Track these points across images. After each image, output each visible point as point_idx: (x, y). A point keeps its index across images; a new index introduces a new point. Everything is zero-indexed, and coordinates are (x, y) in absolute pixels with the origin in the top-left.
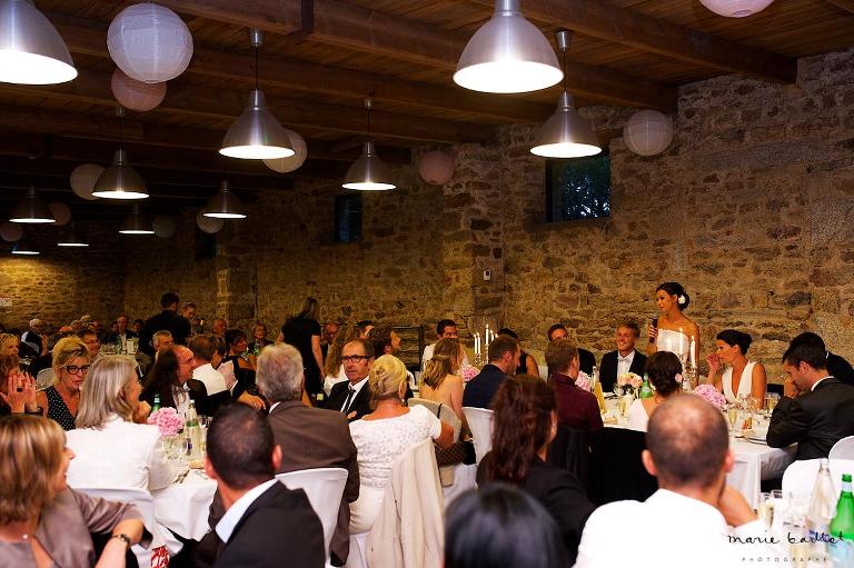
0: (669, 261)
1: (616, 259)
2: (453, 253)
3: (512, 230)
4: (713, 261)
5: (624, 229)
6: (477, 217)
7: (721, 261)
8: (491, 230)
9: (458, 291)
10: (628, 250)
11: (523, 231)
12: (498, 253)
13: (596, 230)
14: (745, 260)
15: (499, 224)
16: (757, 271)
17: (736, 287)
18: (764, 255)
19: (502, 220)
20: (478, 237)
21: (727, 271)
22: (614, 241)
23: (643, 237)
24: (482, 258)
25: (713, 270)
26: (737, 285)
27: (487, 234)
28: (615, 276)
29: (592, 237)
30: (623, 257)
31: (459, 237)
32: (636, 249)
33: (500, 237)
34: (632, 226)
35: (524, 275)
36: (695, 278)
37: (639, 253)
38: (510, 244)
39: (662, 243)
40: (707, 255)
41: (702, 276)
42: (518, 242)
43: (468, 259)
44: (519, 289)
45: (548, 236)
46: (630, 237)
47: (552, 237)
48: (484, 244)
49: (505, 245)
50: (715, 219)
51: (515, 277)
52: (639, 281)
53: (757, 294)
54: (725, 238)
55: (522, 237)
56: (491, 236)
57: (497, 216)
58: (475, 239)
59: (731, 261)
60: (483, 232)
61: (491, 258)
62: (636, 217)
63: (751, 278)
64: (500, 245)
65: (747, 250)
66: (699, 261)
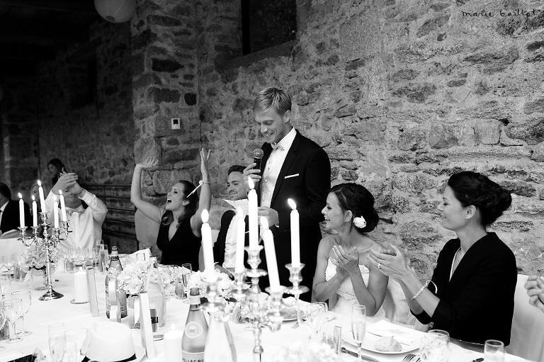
0: (364, 89)
1: (304, 93)
2: (142, 102)
3: (206, 72)
4: (420, 81)
5: (312, 50)
6: (161, 57)
7: (430, 80)
8: (180, 73)
9: (145, 143)
10: (316, 80)
11: (215, 72)
12: (191, 99)
13: (284, 59)
14: (466, 75)
15: (192, 66)
16: (482, 89)
17: (453, 116)
18: (494, 64)
19: (195, 61)
20: (163, 81)
21: (439, 96)
22: (303, 70)
23: (333, 60)
24: (170, 105)
25: (419, 95)
26: (453, 113)
27: (176, 76)
28: (304, 115)
29: (278, 68)
30: (311, 91)
32: (326, 76)
33: (195, 81)
34: (320, 47)
35: (217, 122)
36: (398, 109)
37: (328, 82)
38: (205, 88)
39: (356, 64)
41: (406, 105)
42: (211, 85)
43: (151, 105)
44: (213, 138)
45: (237, 74)
46: (319, 63)
47: (240, 73)
48: (171, 89)
49: (200, 90)
50: (421, 21)
51: (209, 125)
52: (329, 119)
53: (483, 124)
54: (437, 45)
55: (214, 79)
56: (181, 79)
57: (189, 56)
58: (159, 82)
59: (442, 80)
60: (168, 75)
61: (182, 103)
62: (325, 35)
63: (474, 101)
64: (195, 90)
65: (467, 59)
66: (401, 85)
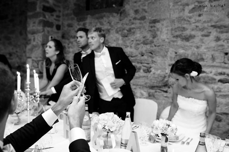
0: (158, 33)
1: (126, 31)
2: (33, 25)
3: (67, 15)
4: (188, 33)
5: (132, 14)
6: (47, 5)
7: (193, 33)
8: (55, 14)
9: (34, 47)
10: (133, 26)
11: (73, 16)
12: (58, 27)
13: (115, 14)
14: (210, 33)
15: (60, 11)
16: (218, 39)
17: (203, 49)
18: (224, 29)
19: (62, 9)
20: (47, 17)
21: (196, 40)
22: (126, 21)
23: (143, 18)
24: (49, 29)
25: (187, 39)
26: (203, 48)
27: (52, 15)
28: (124, 41)
29: (111, 18)
30: (129, 30)
31: (36, 16)
32: (138, 25)
33: (61, 19)
34: (136, 12)
35: (72, 40)
36: (175, 44)
37: (139, 28)
38: (66, 23)
39: (155, 21)
40: (184, 29)
41: (180, 42)
42: (70, 22)
43: (40, 28)
44: (69, 48)
45: (86, 18)
46: (135, 19)
47: (88, 18)
48: (50, 21)
49: (63, 24)
50: (191, 7)
51: (67, 41)
52: (138, 44)
53: (217, 54)
54: (198, 18)
55: (72, 19)
56: (55, 17)
57: (59, 7)
58: (45, 17)
59: (199, 33)
60: (49, 14)
61: (54, 29)
62: (139, 6)
63: (213, 44)
64: (60, 23)
65: (212, 26)
66: (178, 33)
